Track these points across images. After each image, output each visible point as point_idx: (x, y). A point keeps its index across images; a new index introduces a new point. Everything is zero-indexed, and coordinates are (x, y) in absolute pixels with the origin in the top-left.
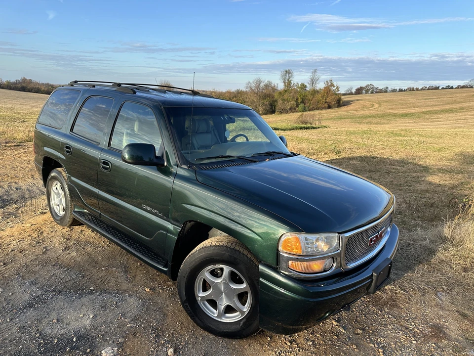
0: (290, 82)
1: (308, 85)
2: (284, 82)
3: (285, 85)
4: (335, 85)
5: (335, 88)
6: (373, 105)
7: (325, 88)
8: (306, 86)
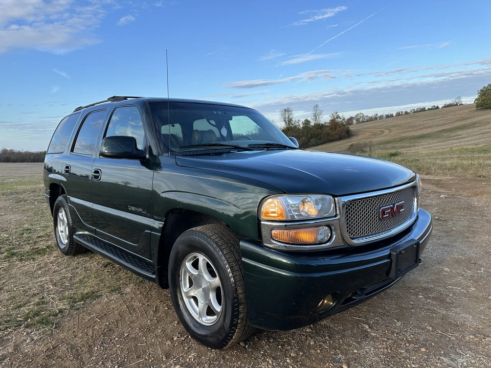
0: (290, 120)
1: (311, 121)
2: (285, 121)
3: (286, 123)
4: (341, 117)
5: (341, 120)
6: (383, 132)
7: (331, 121)
8: (309, 121)
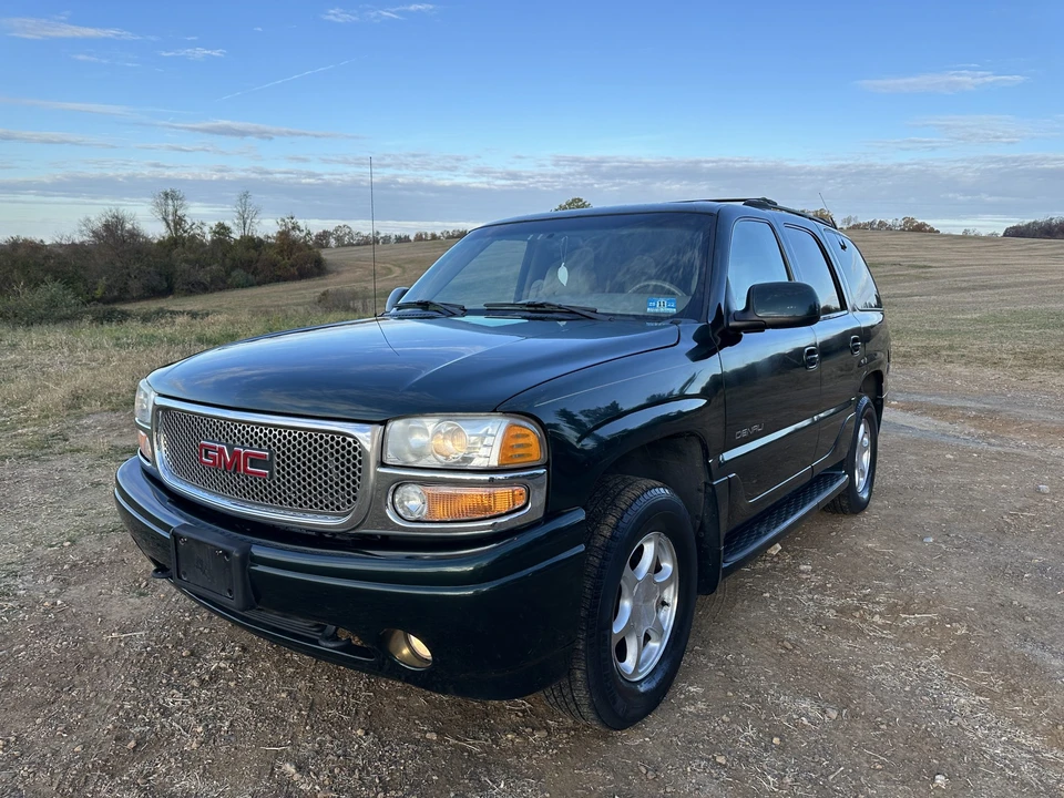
0: (179, 221)
1: (233, 228)
2: (165, 219)
3: (168, 225)
4: (303, 227)
5: (303, 234)
6: (390, 271)
7: (280, 233)
8: (229, 229)
